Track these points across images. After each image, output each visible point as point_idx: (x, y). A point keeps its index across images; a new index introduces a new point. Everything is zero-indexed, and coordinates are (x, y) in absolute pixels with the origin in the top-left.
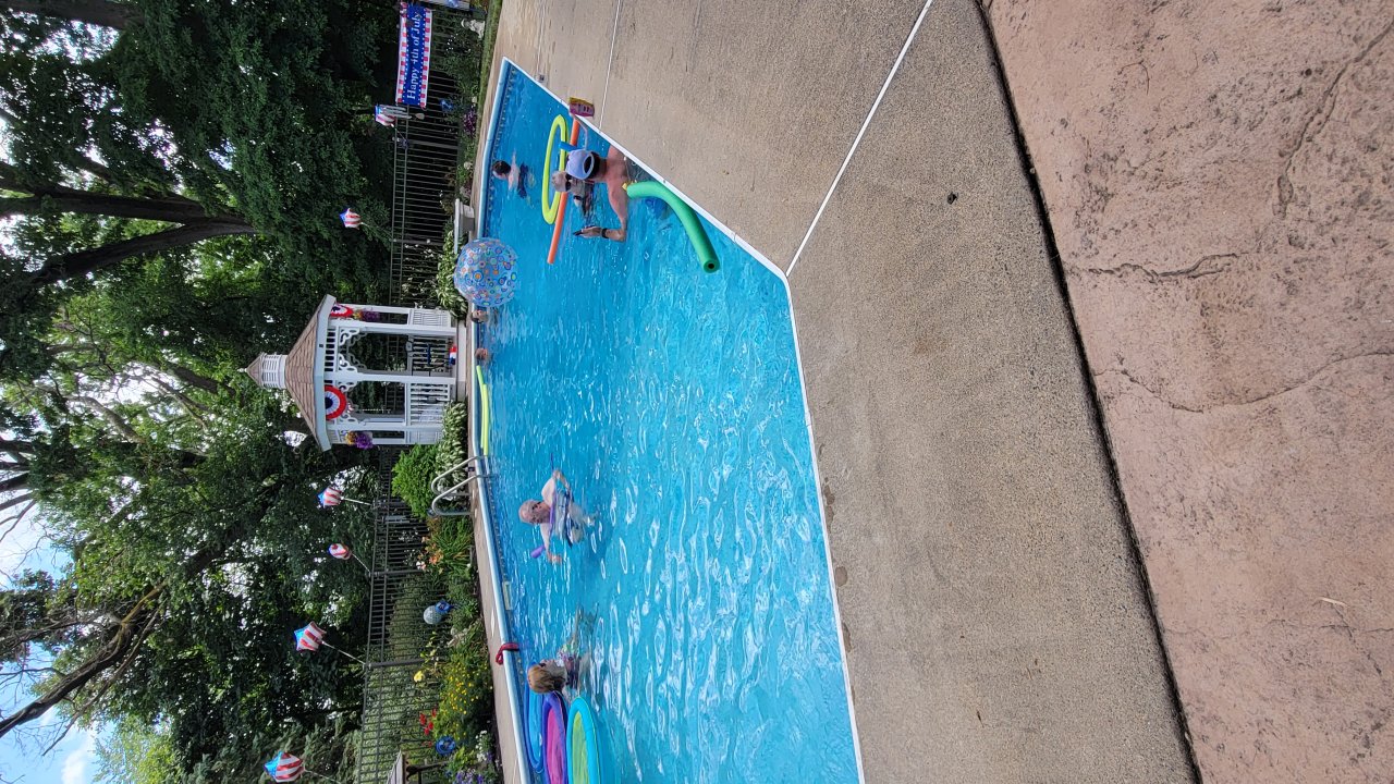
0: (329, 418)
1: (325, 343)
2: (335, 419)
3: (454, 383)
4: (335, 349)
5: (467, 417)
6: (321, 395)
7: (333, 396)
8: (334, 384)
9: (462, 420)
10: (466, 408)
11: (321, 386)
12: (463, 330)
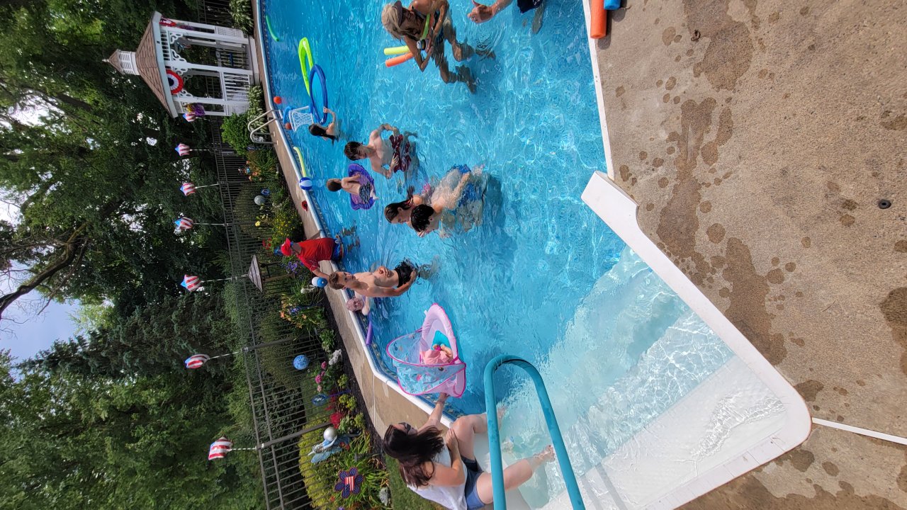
0: (173, 92)
1: (161, 41)
2: (177, 94)
3: (252, 74)
4: (169, 46)
5: (263, 93)
6: (165, 76)
7: (173, 77)
8: (172, 69)
9: (260, 95)
10: (262, 88)
11: (163, 70)
12: (253, 40)
